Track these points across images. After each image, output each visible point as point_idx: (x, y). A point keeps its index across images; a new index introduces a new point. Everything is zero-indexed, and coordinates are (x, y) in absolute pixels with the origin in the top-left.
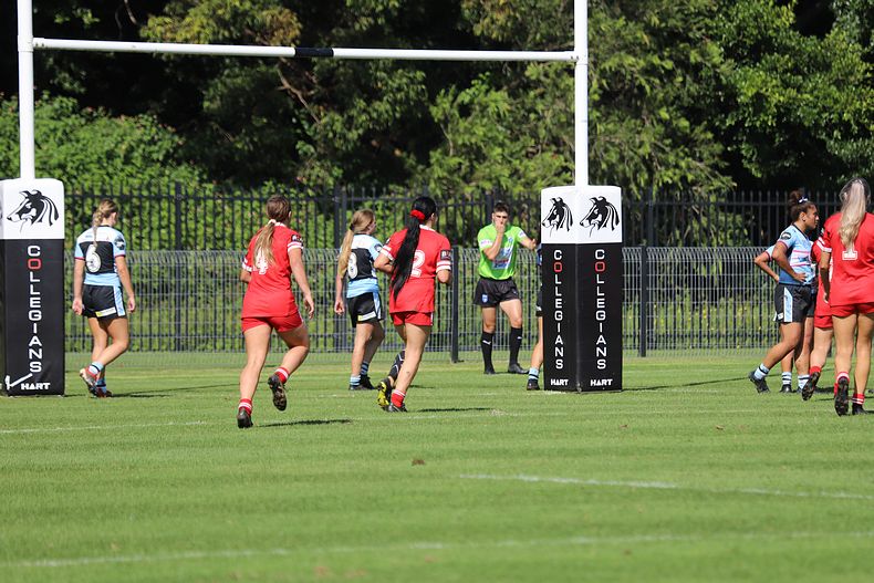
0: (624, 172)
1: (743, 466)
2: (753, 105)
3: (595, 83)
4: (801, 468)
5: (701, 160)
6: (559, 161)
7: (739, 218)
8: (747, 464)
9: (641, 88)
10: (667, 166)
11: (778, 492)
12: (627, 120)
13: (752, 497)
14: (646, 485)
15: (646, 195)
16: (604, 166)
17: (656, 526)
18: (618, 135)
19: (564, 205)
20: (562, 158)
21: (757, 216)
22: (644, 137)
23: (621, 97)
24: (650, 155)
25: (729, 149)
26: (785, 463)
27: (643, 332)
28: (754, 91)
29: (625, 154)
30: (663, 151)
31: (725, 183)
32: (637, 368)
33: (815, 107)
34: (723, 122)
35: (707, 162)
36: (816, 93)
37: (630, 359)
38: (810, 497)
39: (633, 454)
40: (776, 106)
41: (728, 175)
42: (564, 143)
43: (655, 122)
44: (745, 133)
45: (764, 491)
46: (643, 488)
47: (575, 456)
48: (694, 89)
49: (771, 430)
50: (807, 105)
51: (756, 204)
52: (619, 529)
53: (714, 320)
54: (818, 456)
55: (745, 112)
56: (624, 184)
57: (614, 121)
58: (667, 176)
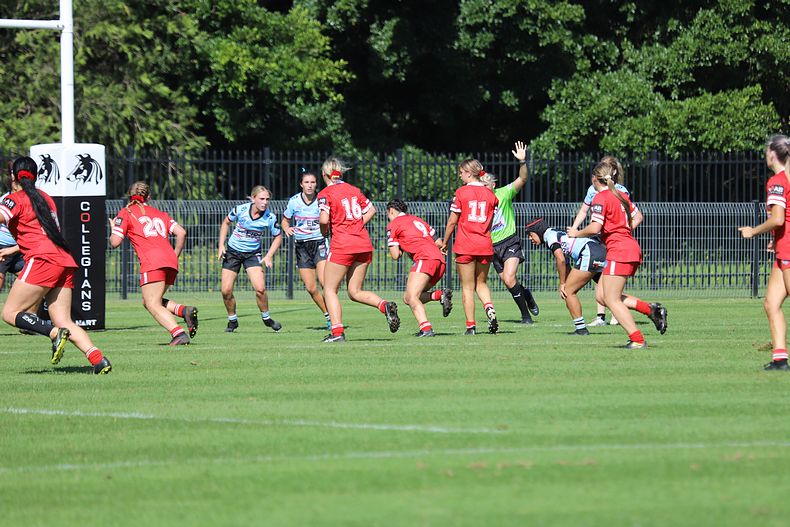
0: (108, 133)
1: (215, 397)
2: (225, 72)
3: (80, 50)
4: (266, 398)
5: (177, 121)
6: (48, 122)
7: (211, 175)
8: (218, 396)
9: (123, 55)
10: (147, 126)
11: (245, 421)
12: (111, 85)
13: (222, 426)
14: (126, 416)
15: (128, 152)
16: (90, 127)
17: (135, 453)
18: (103, 98)
19: (52, 161)
20: (50, 118)
21: (227, 173)
22: (127, 101)
23: (104, 63)
24: (132, 117)
25: (204, 113)
26: (252, 395)
27: (125, 277)
28: (227, 59)
29: (109, 116)
30: (144, 114)
31: (199, 142)
32: (119, 309)
33: (280, 76)
34: (199, 88)
35: (184, 124)
36: (280, 62)
37: (112, 301)
38: (274, 425)
39: (114, 388)
40: (246, 74)
41: (202, 135)
42: (52, 105)
43: (137, 88)
44: (218, 99)
45: (234, 420)
46: (125, 419)
47: (61, 390)
48: (171, 56)
49: (240, 365)
50: (272, 74)
51: (227, 161)
52: (101, 456)
53: (188, 266)
54: (280, 388)
55: (217, 79)
56: (108, 143)
57: (99, 86)
58: (148, 137)
